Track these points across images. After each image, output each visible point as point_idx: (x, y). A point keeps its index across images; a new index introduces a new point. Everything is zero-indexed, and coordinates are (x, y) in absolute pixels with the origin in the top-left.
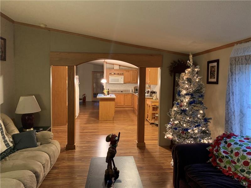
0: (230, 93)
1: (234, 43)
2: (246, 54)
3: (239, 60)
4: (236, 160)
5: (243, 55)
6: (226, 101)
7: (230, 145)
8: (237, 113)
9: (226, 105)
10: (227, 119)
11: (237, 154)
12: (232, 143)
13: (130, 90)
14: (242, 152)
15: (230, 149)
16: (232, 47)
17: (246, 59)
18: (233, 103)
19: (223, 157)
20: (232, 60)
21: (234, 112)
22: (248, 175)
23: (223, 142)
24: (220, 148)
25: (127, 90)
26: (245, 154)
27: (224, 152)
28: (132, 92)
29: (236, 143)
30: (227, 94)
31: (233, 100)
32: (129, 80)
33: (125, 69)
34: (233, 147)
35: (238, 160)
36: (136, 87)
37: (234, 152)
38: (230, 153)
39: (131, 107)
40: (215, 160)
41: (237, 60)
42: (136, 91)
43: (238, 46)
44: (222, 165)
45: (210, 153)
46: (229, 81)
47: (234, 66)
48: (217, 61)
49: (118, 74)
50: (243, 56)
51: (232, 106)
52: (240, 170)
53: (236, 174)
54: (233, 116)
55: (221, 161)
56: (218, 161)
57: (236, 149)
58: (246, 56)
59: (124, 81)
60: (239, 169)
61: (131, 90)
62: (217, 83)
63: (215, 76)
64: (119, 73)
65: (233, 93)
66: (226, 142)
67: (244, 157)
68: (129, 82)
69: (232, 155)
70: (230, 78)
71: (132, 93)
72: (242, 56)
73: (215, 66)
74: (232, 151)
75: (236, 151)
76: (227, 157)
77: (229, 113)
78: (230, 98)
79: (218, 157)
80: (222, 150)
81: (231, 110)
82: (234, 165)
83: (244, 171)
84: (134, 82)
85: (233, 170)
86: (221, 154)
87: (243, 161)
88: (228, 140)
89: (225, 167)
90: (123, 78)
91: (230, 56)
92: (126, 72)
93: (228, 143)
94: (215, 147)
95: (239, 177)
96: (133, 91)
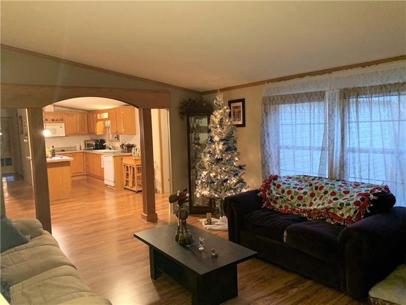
0: (265, 135)
1: (264, 81)
2: (281, 94)
3: (274, 100)
4: (290, 198)
5: (278, 94)
6: (261, 144)
7: (279, 186)
8: (274, 155)
9: (261, 148)
10: (264, 163)
11: (289, 192)
12: (281, 184)
13: (76, 147)
14: (293, 190)
15: (280, 190)
16: (263, 85)
17: (282, 98)
18: (269, 145)
19: (277, 198)
20: (266, 100)
21: (270, 155)
22: (305, 207)
23: (271, 184)
24: (272, 191)
25: (71, 147)
26: (296, 190)
27: (277, 193)
28: (81, 149)
29: (284, 183)
30: (262, 136)
31: (269, 142)
32: (75, 130)
33: (64, 111)
34: (283, 187)
35: (292, 198)
36: (87, 141)
37: (286, 191)
38: (281, 193)
39: (83, 174)
40: (269, 204)
41: (272, 100)
42: (88, 147)
43: (270, 85)
44: (277, 206)
45: (262, 198)
46: (263, 122)
47: (268, 106)
48: (243, 101)
49: (53, 120)
50: (279, 96)
51: (267, 149)
52: (297, 205)
53: (294, 210)
54: (270, 159)
55: (275, 203)
56: (272, 204)
57: (287, 188)
58: (281, 96)
59: (66, 132)
60: (295, 205)
61: (78, 147)
62: (243, 125)
63: (240, 118)
64: (55, 119)
65: (268, 135)
66: (274, 184)
67: (296, 193)
68: (75, 134)
69: (284, 194)
70: (264, 119)
71: (81, 151)
72: (277, 96)
73: (240, 106)
74: (283, 191)
75: (288, 190)
76: (281, 197)
77: (265, 156)
78: (265, 140)
79: (271, 200)
80: (274, 192)
81: (267, 153)
82: (290, 202)
83: (300, 205)
84: (84, 133)
85: (290, 207)
86: (274, 196)
87: (297, 197)
88: (275, 182)
89: (281, 207)
90: (64, 127)
91: (263, 96)
92: (68, 116)
93: (277, 184)
94: (266, 191)
95: (298, 212)
96: (83, 147)
